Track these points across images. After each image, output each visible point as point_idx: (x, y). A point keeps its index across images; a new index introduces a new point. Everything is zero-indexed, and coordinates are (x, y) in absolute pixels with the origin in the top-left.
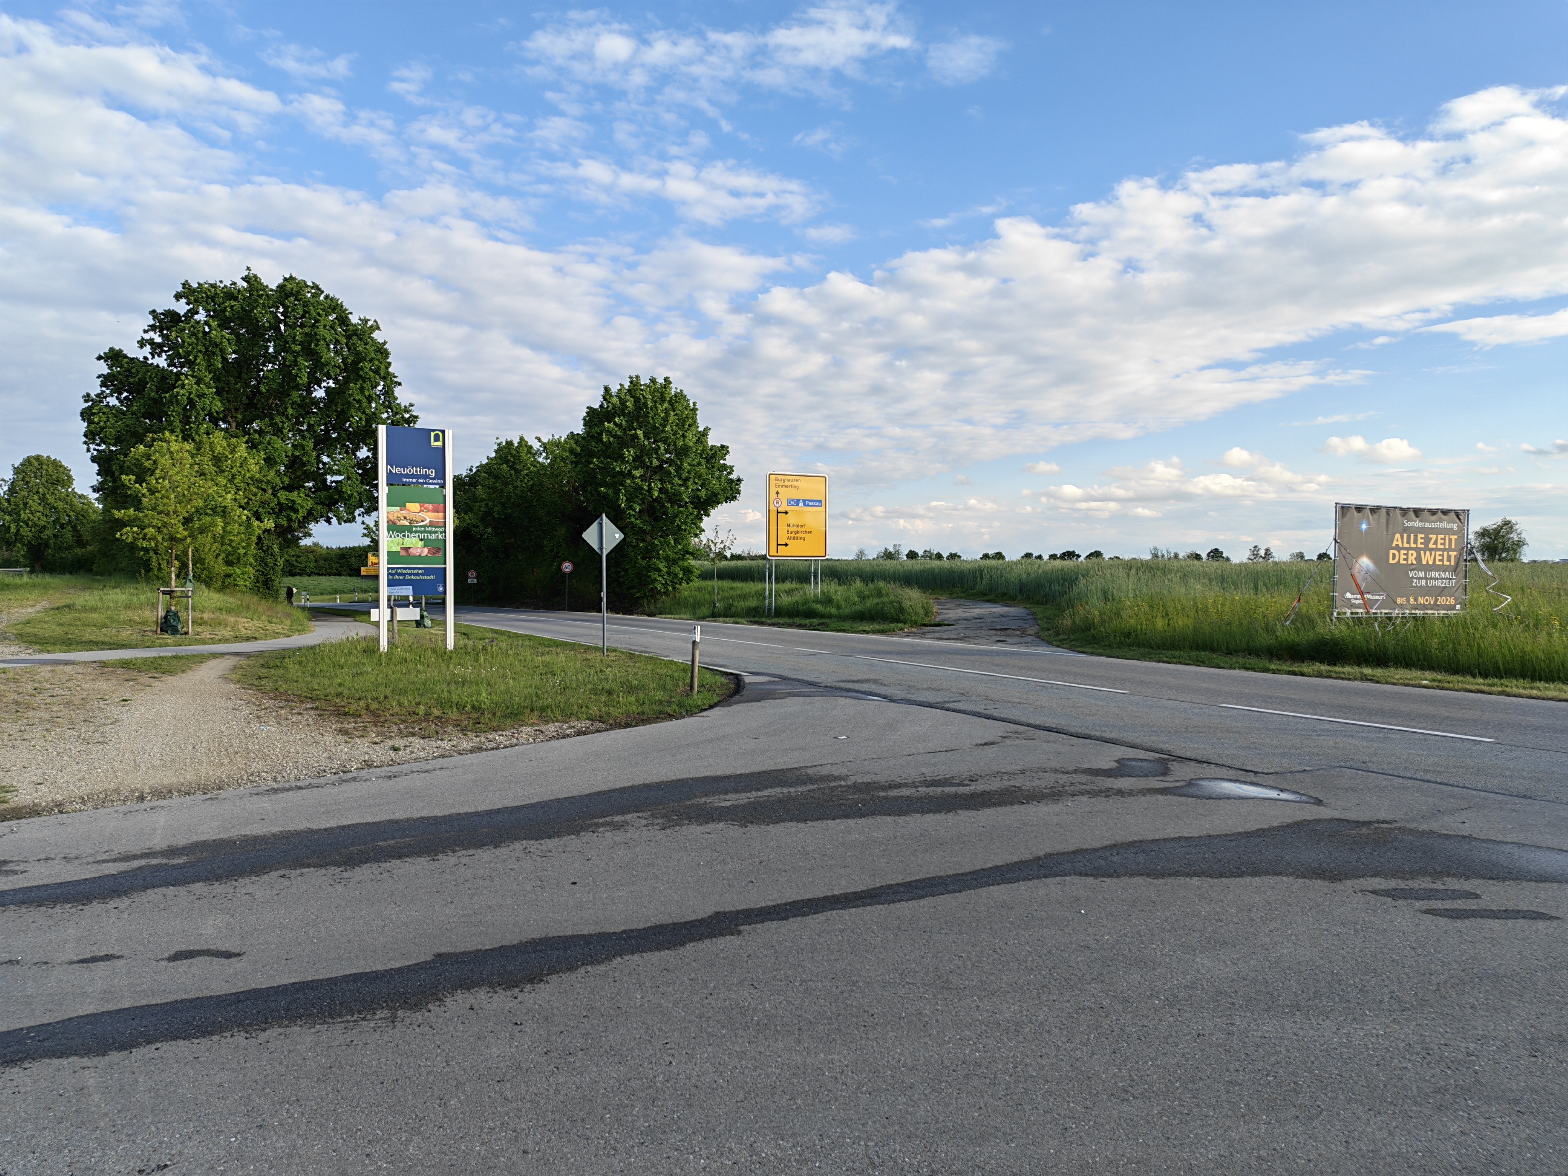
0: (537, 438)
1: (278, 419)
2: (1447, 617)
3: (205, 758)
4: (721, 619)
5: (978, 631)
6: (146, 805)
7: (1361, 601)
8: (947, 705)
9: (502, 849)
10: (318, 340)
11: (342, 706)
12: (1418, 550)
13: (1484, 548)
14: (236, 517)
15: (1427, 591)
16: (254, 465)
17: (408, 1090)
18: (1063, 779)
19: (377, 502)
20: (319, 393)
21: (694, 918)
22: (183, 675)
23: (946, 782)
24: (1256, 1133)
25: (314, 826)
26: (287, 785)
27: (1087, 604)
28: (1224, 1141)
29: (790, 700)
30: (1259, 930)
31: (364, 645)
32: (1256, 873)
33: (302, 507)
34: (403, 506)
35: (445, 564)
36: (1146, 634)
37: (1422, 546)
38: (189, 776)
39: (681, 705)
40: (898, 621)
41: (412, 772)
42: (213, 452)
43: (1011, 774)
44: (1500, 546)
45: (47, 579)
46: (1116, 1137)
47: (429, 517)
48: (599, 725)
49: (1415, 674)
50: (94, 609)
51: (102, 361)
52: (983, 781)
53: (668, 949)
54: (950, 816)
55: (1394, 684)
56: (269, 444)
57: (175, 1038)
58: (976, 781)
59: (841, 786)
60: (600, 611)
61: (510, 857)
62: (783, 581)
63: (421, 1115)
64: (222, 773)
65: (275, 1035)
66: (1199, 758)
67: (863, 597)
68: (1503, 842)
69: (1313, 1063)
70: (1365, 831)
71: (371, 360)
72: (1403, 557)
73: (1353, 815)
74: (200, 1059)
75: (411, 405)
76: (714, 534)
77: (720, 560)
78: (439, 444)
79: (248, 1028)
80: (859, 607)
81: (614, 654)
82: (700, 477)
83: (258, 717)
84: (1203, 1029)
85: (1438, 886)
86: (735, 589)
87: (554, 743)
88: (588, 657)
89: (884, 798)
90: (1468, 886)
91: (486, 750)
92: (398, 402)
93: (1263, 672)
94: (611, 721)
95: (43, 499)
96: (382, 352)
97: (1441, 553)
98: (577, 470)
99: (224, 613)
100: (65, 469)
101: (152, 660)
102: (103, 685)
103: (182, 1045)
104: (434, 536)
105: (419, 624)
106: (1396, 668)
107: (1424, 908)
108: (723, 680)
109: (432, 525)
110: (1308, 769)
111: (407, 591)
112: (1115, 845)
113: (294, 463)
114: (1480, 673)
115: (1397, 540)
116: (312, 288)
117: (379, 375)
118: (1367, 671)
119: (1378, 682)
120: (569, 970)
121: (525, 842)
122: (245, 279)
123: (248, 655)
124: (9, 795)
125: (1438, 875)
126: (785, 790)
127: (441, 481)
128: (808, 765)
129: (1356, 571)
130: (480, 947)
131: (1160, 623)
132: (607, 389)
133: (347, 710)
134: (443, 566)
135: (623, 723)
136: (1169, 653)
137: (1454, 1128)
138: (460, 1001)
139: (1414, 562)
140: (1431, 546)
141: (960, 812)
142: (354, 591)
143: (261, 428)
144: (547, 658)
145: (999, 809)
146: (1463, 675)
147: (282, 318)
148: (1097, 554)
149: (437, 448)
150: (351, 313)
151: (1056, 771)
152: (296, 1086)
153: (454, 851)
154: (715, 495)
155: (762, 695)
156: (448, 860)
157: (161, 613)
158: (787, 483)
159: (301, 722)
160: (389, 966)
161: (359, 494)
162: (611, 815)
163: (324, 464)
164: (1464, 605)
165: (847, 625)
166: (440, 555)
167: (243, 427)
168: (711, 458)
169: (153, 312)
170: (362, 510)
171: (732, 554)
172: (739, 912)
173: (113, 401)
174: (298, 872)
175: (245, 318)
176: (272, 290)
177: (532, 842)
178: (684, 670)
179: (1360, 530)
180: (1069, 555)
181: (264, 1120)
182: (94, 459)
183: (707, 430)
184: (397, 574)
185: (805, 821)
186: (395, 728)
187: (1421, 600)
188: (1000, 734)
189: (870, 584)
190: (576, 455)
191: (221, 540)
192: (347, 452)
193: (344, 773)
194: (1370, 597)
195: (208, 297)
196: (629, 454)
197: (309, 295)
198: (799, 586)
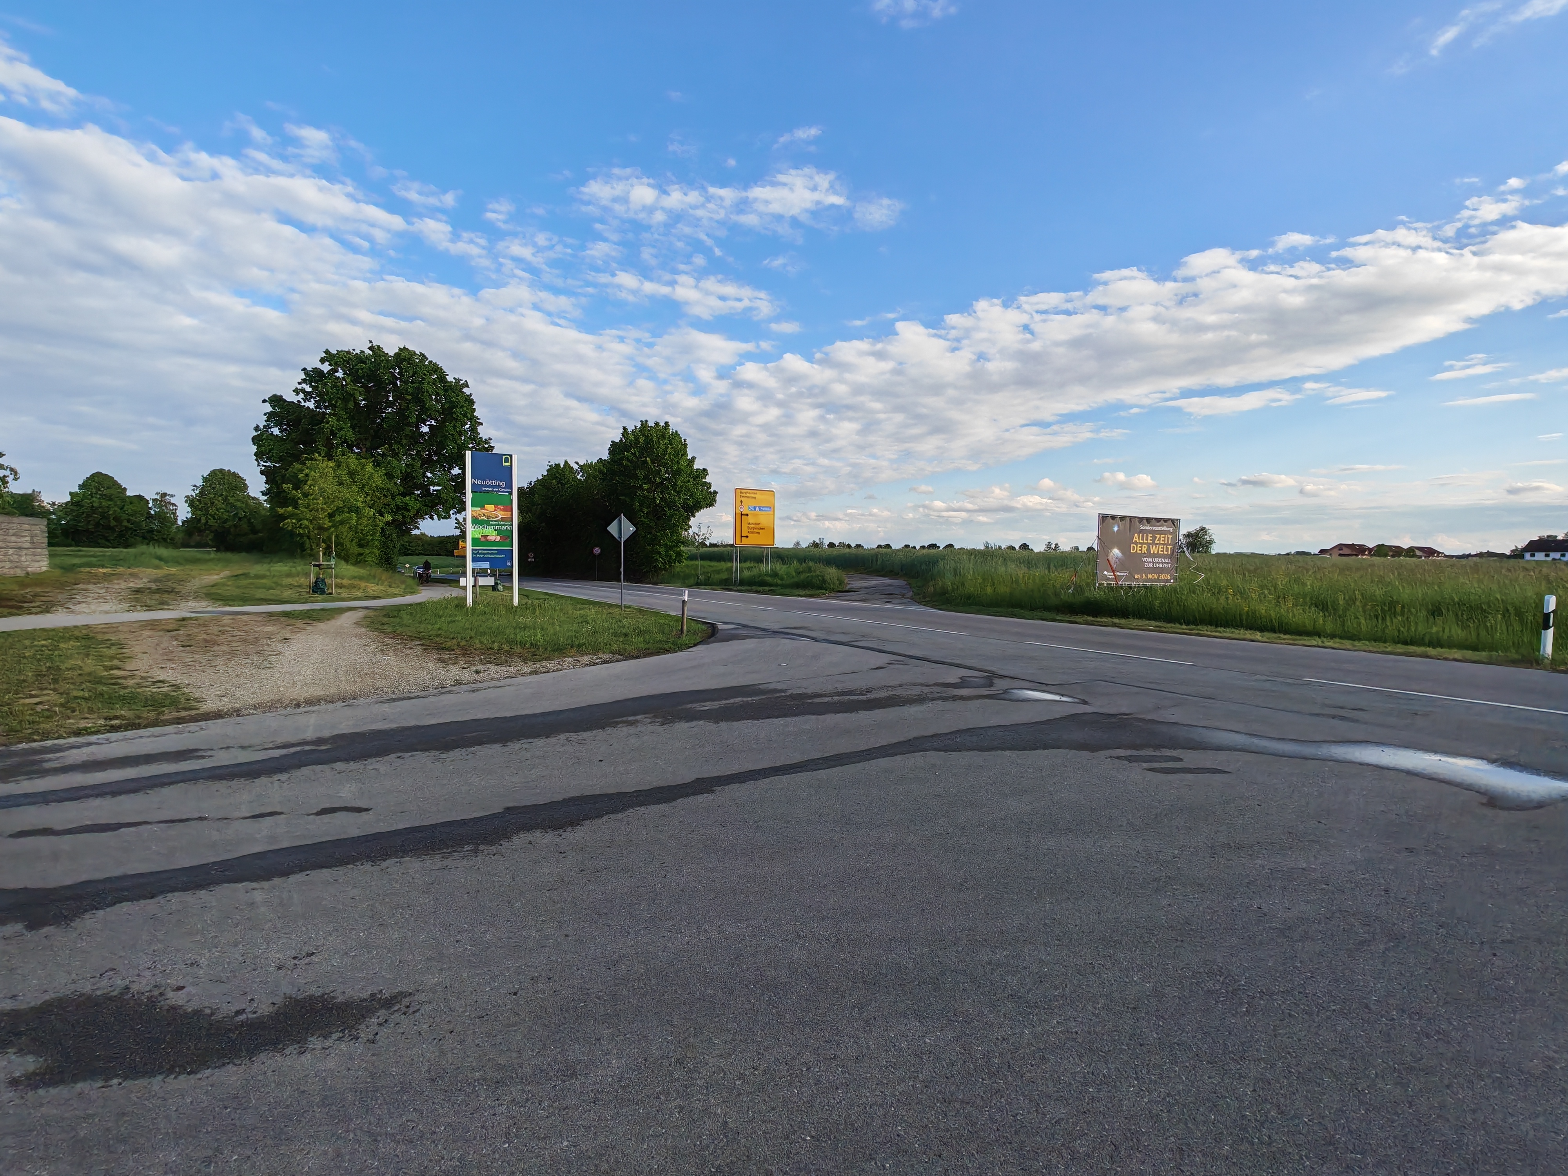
0: (576, 462)
1: (395, 446)
2: (1165, 587)
3: (344, 679)
4: (702, 587)
5: (874, 596)
6: (302, 709)
7: (1113, 577)
8: (852, 643)
9: (551, 739)
10: (424, 392)
11: (441, 643)
12: (1148, 544)
13: (1189, 544)
14: (366, 514)
15: (1153, 570)
16: (378, 479)
17: (486, 897)
18: (926, 690)
19: (465, 505)
20: (425, 429)
21: (682, 782)
22: (328, 622)
23: (851, 693)
24: (1043, 909)
25: (421, 724)
26: (402, 696)
27: (944, 578)
28: (1023, 915)
29: (748, 641)
30: (1047, 782)
31: (456, 602)
32: (1045, 747)
33: (413, 508)
34: (483, 507)
35: (512, 547)
36: (980, 597)
37: (1151, 542)
38: (333, 691)
39: (674, 644)
40: (821, 588)
41: (489, 687)
42: (349, 469)
43: (893, 687)
44: (1199, 543)
45: (229, 555)
47: (501, 514)
48: (617, 656)
49: (1145, 623)
50: (263, 577)
51: (267, 403)
52: (875, 692)
53: (664, 803)
54: (853, 714)
55: (1132, 629)
56: (389, 464)
57: (320, 867)
58: (871, 692)
59: (782, 696)
60: (619, 581)
61: (557, 743)
62: (745, 562)
63: (495, 913)
64: (356, 688)
65: (393, 863)
66: (1011, 676)
67: (799, 573)
68: (1195, 726)
69: (1079, 864)
70: (1113, 720)
71: (462, 407)
72: (1139, 548)
73: (1106, 710)
74: (338, 880)
75: (490, 439)
76: (698, 529)
77: (702, 547)
78: (508, 464)
79: (373, 859)
80: (796, 580)
81: (629, 610)
82: (689, 490)
83: (382, 650)
85: (1157, 753)
86: (712, 567)
87: (587, 669)
88: (611, 611)
89: (811, 703)
90: (1175, 753)
91: (541, 673)
92: (480, 436)
93: (1052, 621)
94: (626, 654)
95: (226, 499)
96: (469, 401)
97: (1162, 546)
98: (604, 484)
99: (358, 580)
100: (242, 479)
101: (306, 611)
102: (270, 629)
103: (325, 873)
104: (504, 528)
105: (494, 588)
106: (1134, 619)
107: (1148, 767)
108: (704, 627)
109: (502, 519)
110: (1079, 681)
111: (486, 565)
113: (407, 477)
115: (1136, 538)
116: (420, 356)
117: (467, 417)
118: (1116, 621)
119: (1123, 628)
120: (597, 817)
121: (567, 734)
122: (370, 348)
123: (374, 609)
124: (200, 705)
125: (1158, 747)
126: (745, 699)
127: (509, 490)
128: (761, 683)
129: (1110, 557)
131: (989, 590)
132: (625, 429)
133: (444, 646)
134: (511, 549)
135: (635, 656)
136: (995, 609)
137: (1164, 902)
138: (523, 838)
139: (1146, 552)
140: (1156, 542)
141: (860, 712)
142: (448, 567)
143: (383, 453)
144: (582, 612)
145: (886, 710)
146: (1174, 623)
147: (398, 376)
148: (951, 546)
149: (507, 467)
150: (448, 375)
151: (922, 685)
152: (408, 897)
153: (519, 740)
154: (699, 502)
155: (730, 637)
156: (515, 746)
157: (313, 579)
158: (748, 495)
159: (411, 654)
160: (473, 816)
161: (453, 499)
162: (626, 716)
163: (428, 478)
164: (1175, 580)
165: (787, 591)
166: (508, 541)
167: (371, 451)
168: (697, 477)
169: (304, 369)
170: (454, 510)
171: (710, 543)
172: (713, 778)
173: (276, 431)
174: (410, 754)
175: (372, 376)
176: (391, 356)
177: (572, 734)
178: (677, 621)
179: (1113, 531)
180: (933, 546)
181: (384, 920)
182: (262, 473)
183: (694, 458)
184: (478, 553)
185: (758, 719)
186: (477, 658)
187: (1150, 576)
188: (887, 662)
189: (804, 564)
190: (603, 474)
191: (355, 529)
192: (444, 470)
193: (442, 688)
194: (1119, 574)
195: (344, 361)
196: (641, 474)
197: (417, 361)
198: (756, 565)
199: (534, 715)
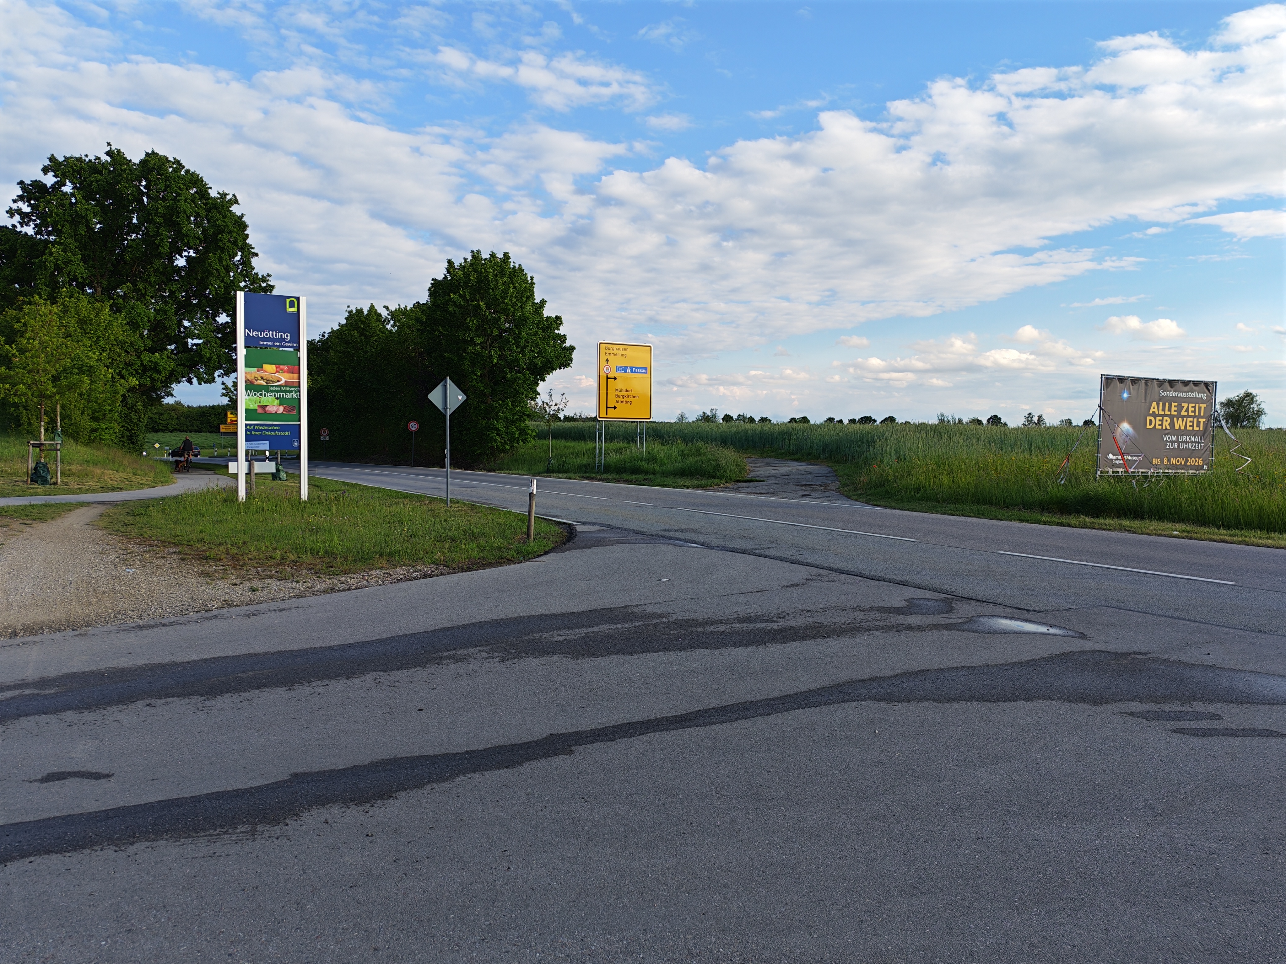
0: (385, 307)
1: (141, 286)
2: (1195, 475)
3: (74, 598)
4: (555, 475)
5: (786, 487)
6: (18, 640)
7: (1121, 462)
8: (757, 552)
9: (353, 680)
10: (179, 213)
11: (203, 551)
12: (1171, 417)
13: (1228, 417)
14: (102, 376)
15: (1179, 453)
16: (118, 329)
17: (267, 896)
18: (860, 616)
19: (236, 364)
20: (181, 262)
21: (531, 739)
22: (53, 522)
23: (757, 619)
24: (1028, 923)
25: (178, 660)
26: (152, 622)
27: (882, 462)
28: (1000, 930)
29: (617, 547)
30: (1030, 747)
31: (224, 495)
32: (1028, 698)
33: (165, 368)
34: (260, 368)
35: (300, 421)
36: (933, 489)
37: (1176, 413)
38: (59, 614)
39: (518, 551)
40: (714, 477)
41: (269, 610)
42: (79, 315)
43: (815, 612)
44: (1242, 415)
46: (906, 928)
47: (284, 378)
48: (443, 569)
49: (1167, 526)
52: (789, 618)
53: (507, 767)
54: (760, 648)
55: (1148, 534)
56: (133, 309)
57: (48, 852)
58: (784, 618)
59: (664, 623)
60: (444, 466)
61: (362, 687)
62: (611, 441)
63: (280, 918)
64: (90, 611)
65: (143, 848)
66: (979, 598)
67: (684, 456)
68: (1242, 671)
69: (1078, 862)
70: (1124, 662)
71: (230, 232)
72: (1158, 423)
73: (1112, 648)
74: (72, 871)
75: (269, 275)
76: (549, 397)
77: (555, 421)
78: (294, 310)
79: (117, 842)
80: (681, 465)
81: (457, 505)
82: (537, 344)
83: (125, 560)
84: (982, 833)
85: (1187, 708)
86: (568, 448)
87: (402, 585)
88: (433, 507)
89: (702, 633)
90: (1212, 708)
91: (339, 591)
92: (255, 271)
93: (1036, 523)
94: (454, 565)
96: (240, 224)
97: (1192, 419)
98: (423, 336)
99: (91, 465)
101: (22, 508)
103: (55, 860)
104: (289, 396)
105: (275, 476)
106: (1151, 520)
107: (1174, 728)
108: (557, 529)
109: (287, 384)
110: (1074, 607)
111: (264, 446)
112: (905, 674)
113: (157, 327)
114: (1223, 525)
115: (1154, 408)
116: (173, 163)
117: (237, 245)
118: (1126, 523)
119: (1135, 533)
120: (416, 787)
121: (375, 673)
122: (108, 153)
123: (114, 504)
125: (1187, 699)
126: (613, 627)
127: (296, 345)
128: (634, 604)
129: (1118, 434)
130: (333, 767)
131: (946, 480)
132: (450, 262)
133: (208, 554)
134: (298, 423)
135: (465, 567)
136: (953, 506)
137: (1197, 916)
138: (316, 816)
139: (1168, 427)
140: (1183, 413)
141: (769, 645)
142: (213, 447)
143: (125, 293)
144: (395, 509)
145: (804, 643)
146: (1209, 527)
147: (145, 191)
148: (891, 419)
149: (293, 314)
150: (211, 188)
151: (854, 609)
152: (163, 894)
153: (310, 682)
154: (550, 361)
155: (593, 543)
156: (304, 690)
157: (31, 464)
158: (616, 352)
159: (164, 565)
160: (249, 785)
161: (219, 356)
162: (455, 649)
163: (185, 328)
164: (1210, 466)
165: (669, 480)
166: (295, 412)
167: (108, 292)
168: (547, 328)
169: (21, 183)
170: (222, 371)
171: (565, 416)
172: (571, 734)
174: (163, 701)
175: (110, 190)
176: (135, 164)
177: (382, 673)
178: (521, 520)
179: (1122, 399)
180: (867, 420)
181: (132, 925)
183: (543, 302)
184: (254, 430)
185: (631, 654)
186: (253, 571)
187: (1173, 461)
188: (805, 577)
189: (691, 445)
190: (422, 323)
191: (88, 396)
192: (207, 317)
193: (206, 611)
194: (1129, 458)
195: (74, 170)
196: (473, 322)
197: (171, 170)
198: (627, 445)
199: (330, 648)
